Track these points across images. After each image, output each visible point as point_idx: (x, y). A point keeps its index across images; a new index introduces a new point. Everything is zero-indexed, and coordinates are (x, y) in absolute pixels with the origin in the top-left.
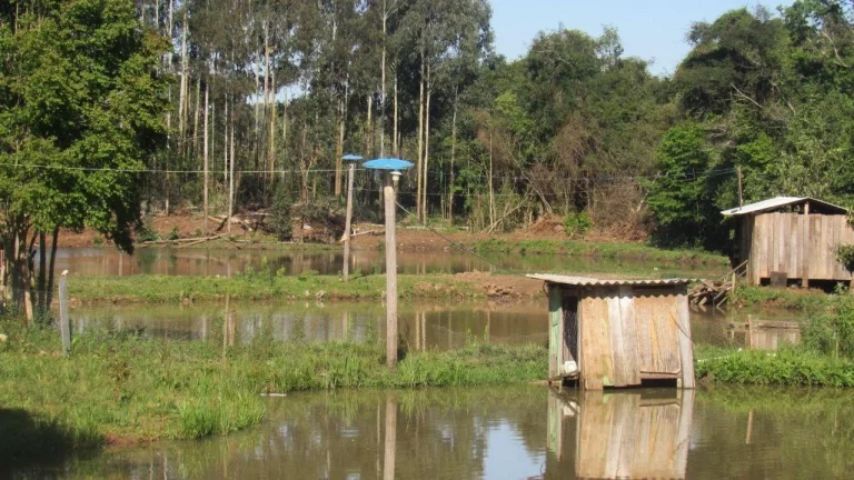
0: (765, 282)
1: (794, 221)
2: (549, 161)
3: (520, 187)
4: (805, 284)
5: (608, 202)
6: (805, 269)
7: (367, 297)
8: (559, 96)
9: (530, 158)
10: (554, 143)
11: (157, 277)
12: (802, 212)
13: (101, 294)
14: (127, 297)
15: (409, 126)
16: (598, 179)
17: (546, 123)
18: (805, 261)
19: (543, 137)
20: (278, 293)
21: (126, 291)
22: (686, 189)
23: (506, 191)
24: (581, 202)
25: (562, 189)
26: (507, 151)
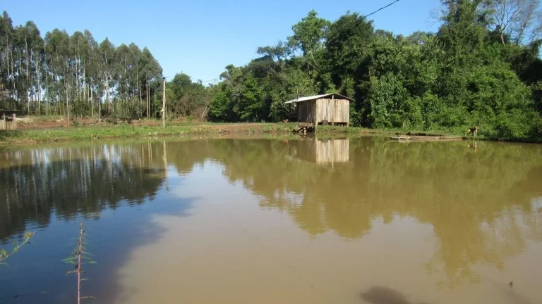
0: (320, 124)
1: (329, 101)
2: (180, 105)
3: (173, 111)
4: (333, 124)
5: (195, 113)
6: (333, 119)
7: (174, 135)
8: (182, 89)
9: (175, 104)
10: (181, 100)
11: (79, 129)
12: (331, 98)
13: (48, 136)
14: (63, 137)
15: (144, 97)
16: (193, 108)
17: (179, 95)
18: (333, 116)
19: (179, 98)
20: (137, 134)
21: (63, 135)
22: (222, 108)
23: (170, 111)
24: (188, 114)
25: (184, 111)
26: (169, 102)
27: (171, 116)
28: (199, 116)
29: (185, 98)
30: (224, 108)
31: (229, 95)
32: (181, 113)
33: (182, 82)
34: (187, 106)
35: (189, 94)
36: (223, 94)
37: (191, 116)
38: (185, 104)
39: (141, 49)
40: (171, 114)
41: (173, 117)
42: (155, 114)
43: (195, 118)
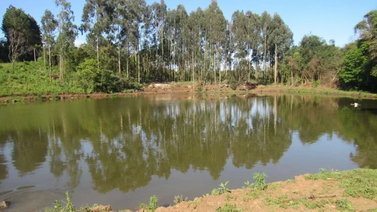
2: (308, 68)
3: (300, 75)
5: (324, 78)
8: (310, 51)
9: (303, 68)
10: (309, 63)
16: (321, 72)
17: (307, 58)
19: (306, 62)
22: (354, 71)
23: (297, 76)
24: (316, 78)
25: (311, 75)
26: (297, 67)
27: (297, 81)
28: (327, 80)
29: (313, 62)
30: (357, 71)
31: (366, 53)
32: (308, 78)
33: (311, 44)
34: (315, 70)
35: (318, 56)
36: (357, 52)
37: (319, 81)
38: (313, 67)
39: (272, 16)
40: (298, 79)
41: (299, 82)
42: (282, 80)
43: (323, 84)
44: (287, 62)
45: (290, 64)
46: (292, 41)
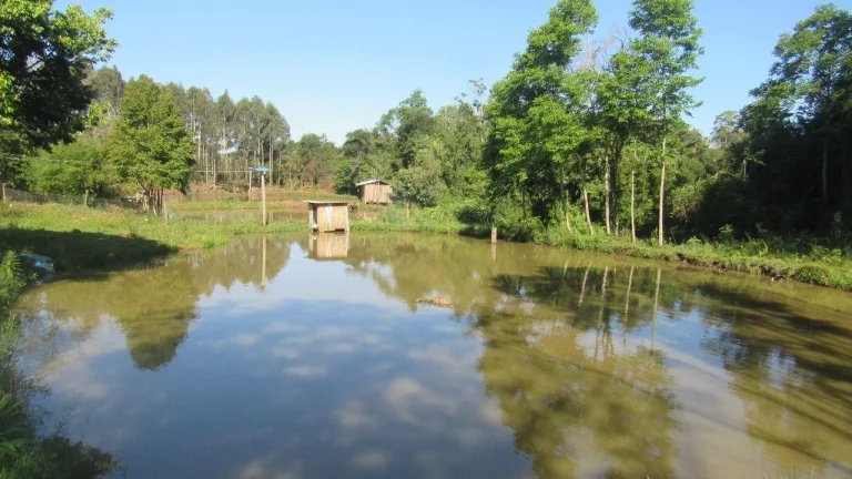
0: (368, 203)
1: (375, 187)
2: (307, 170)
3: (299, 178)
4: (378, 204)
5: (324, 182)
8: (310, 152)
9: (302, 169)
10: (308, 165)
12: (377, 185)
15: (267, 160)
16: (321, 175)
17: (306, 160)
18: (378, 198)
19: (305, 164)
23: (295, 179)
24: (316, 182)
25: (311, 179)
26: (295, 167)
27: (296, 184)
30: (346, 178)
32: (308, 181)
33: (311, 145)
37: (318, 185)
38: (312, 170)
40: (297, 182)
41: (299, 185)
42: (278, 181)
43: (323, 188)
44: (284, 162)
45: (288, 164)
46: (289, 136)
